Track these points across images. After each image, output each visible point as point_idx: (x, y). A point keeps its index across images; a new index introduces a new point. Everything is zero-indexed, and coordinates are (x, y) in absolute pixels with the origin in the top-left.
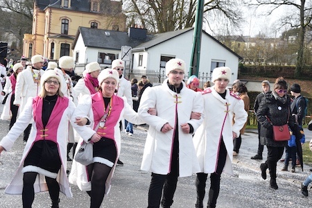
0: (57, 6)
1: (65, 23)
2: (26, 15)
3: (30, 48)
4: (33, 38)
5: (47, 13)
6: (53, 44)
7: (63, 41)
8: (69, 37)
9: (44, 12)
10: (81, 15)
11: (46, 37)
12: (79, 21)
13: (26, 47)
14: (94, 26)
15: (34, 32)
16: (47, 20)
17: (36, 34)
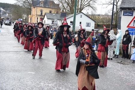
0: (39, 6)
1: (42, 11)
2: (29, 9)
3: (31, 19)
4: (32, 16)
5: (36, 8)
6: (38, 18)
7: (41, 17)
8: (42, 16)
9: (35, 8)
10: (46, 8)
11: (35, 16)
12: (46, 11)
13: (29, 19)
14: (50, 12)
15: (32, 14)
16: (36, 10)
17: (32, 15)
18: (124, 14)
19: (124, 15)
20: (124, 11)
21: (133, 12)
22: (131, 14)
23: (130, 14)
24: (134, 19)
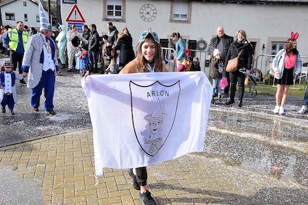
18: (65, 1)
19: (63, 2)
22: (74, 2)
23: (72, 2)
24: (75, 9)
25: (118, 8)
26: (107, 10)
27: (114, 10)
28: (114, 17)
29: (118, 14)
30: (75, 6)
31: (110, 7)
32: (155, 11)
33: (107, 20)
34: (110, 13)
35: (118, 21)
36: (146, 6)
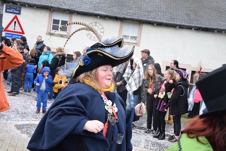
18: (8, 10)
19: (6, 11)
20: (6, 6)
21: (20, 8)
22: (18, 12)
23: (16, 12)
24: (15, 20)
25: (64, 23)
26: (52, 24)
27: (60, 25)
28: (59, 32)
29: (64, 29)
30: (16, 17)
31: (56, 22)
32: (102, 30)
33: (51, 34)
34: (55, 28)
35: (62, 36)
36: (94, 24)
